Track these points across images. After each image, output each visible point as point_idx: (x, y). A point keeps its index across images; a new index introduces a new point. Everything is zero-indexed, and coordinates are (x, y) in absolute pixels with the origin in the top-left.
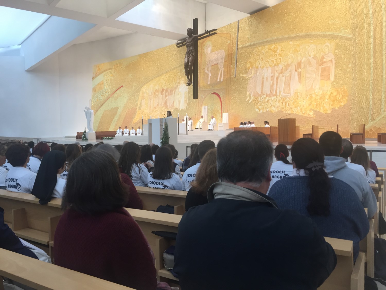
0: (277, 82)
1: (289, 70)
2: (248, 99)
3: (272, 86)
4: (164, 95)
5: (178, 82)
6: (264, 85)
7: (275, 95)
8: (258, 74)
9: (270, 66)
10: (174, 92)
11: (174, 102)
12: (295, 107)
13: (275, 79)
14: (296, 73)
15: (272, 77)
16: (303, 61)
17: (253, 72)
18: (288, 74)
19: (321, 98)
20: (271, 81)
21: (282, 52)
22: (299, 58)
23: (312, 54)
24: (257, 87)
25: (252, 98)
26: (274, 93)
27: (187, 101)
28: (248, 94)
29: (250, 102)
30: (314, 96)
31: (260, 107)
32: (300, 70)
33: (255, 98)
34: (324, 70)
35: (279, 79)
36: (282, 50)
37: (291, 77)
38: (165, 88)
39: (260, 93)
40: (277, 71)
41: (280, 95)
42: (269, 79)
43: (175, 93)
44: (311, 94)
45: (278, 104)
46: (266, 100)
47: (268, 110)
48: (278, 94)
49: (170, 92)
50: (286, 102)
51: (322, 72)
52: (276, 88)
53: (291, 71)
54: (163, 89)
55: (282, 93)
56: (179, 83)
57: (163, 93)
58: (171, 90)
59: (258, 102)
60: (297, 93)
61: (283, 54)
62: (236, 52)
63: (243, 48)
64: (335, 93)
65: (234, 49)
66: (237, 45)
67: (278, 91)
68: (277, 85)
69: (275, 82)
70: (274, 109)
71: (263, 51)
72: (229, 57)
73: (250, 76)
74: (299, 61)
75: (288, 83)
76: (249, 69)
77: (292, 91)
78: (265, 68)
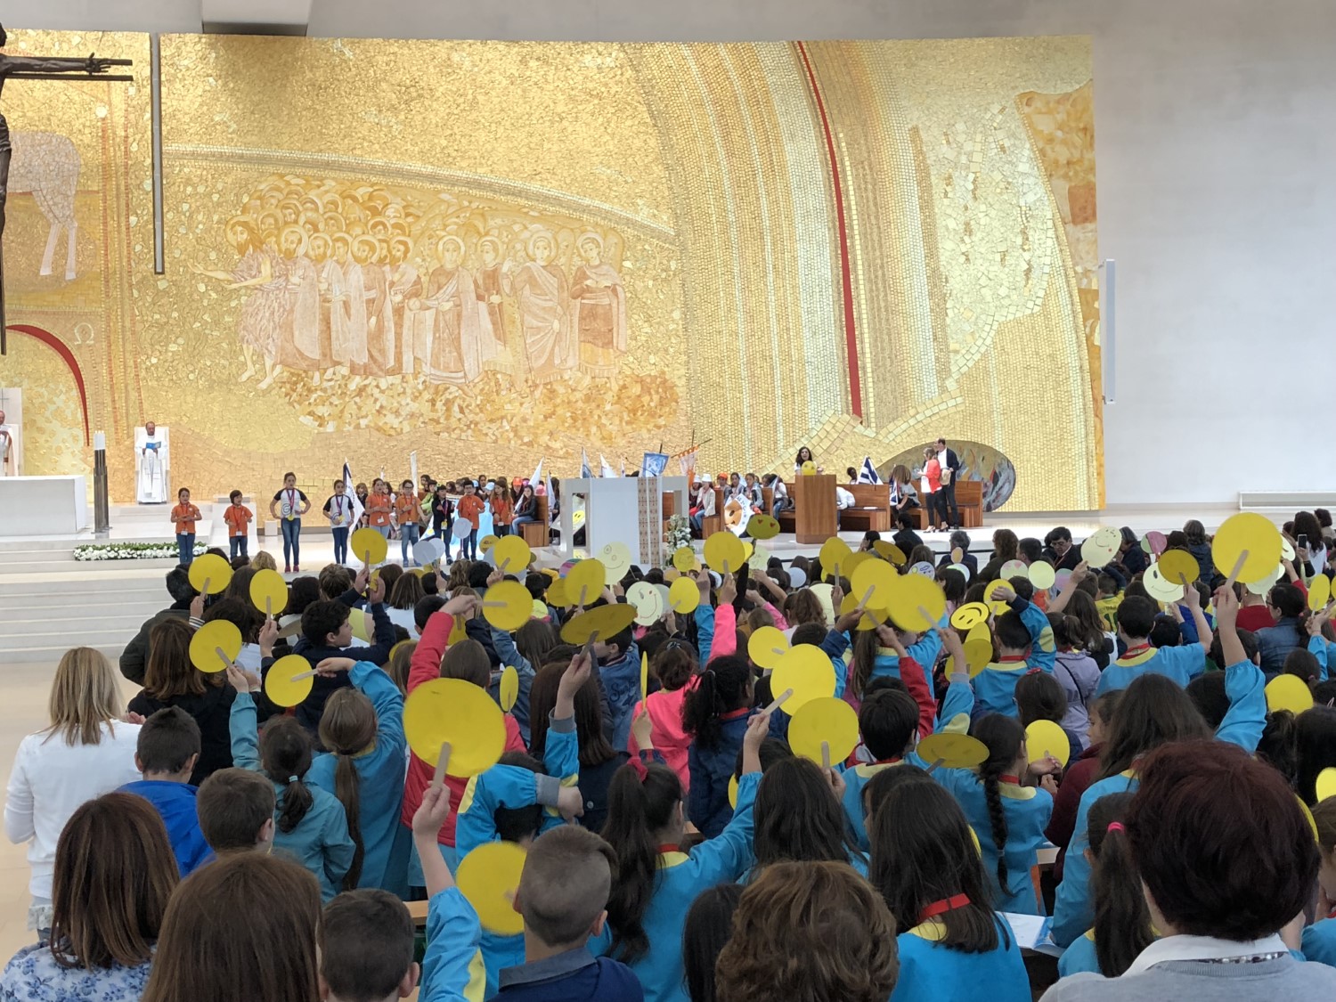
0: (399, 325)
3: (376, 336)
6: (333, 328)
7: (397, 370)
9: (357, 260)
12: (492, 421)
13: (388, 311)
14: (482, 306)
16: (505, 269)
18: (447, 306)
19: (588, 399)
20: (369, 319)
21: (410, 219)
23: (542, 255)
24: (296, 333)
26: (391, 363)
30: (561, 390)
31: (322, 410)
33: (293, 374)
34: (589, 314)
35: (408, 315)
36: (408, 215)
40: (392, 284)
41: (416, 375)
44: (550, 383)
45: (414, 407)
46: (353, 386)
47: (363, 422)
48: (408, 367)
50: (448, 403)
51: (582, 319)
52: (398, 347)
60: (495, 372)
61: (416, 229)
62: (157, 166)
63: (194, 155)
64: (636, 389)
65: (140, 149)
66: (157, 139)
67: (408, 359)
68: (398, 336)
69: (390, 325)
70: (395, 422)
71: (312, 195)
72: (106, 177)
73: (251, 282)
74: (490, 267)
75: (450, 335)
76: (241, 249)
77: (470, 364)
78: (330, 265)
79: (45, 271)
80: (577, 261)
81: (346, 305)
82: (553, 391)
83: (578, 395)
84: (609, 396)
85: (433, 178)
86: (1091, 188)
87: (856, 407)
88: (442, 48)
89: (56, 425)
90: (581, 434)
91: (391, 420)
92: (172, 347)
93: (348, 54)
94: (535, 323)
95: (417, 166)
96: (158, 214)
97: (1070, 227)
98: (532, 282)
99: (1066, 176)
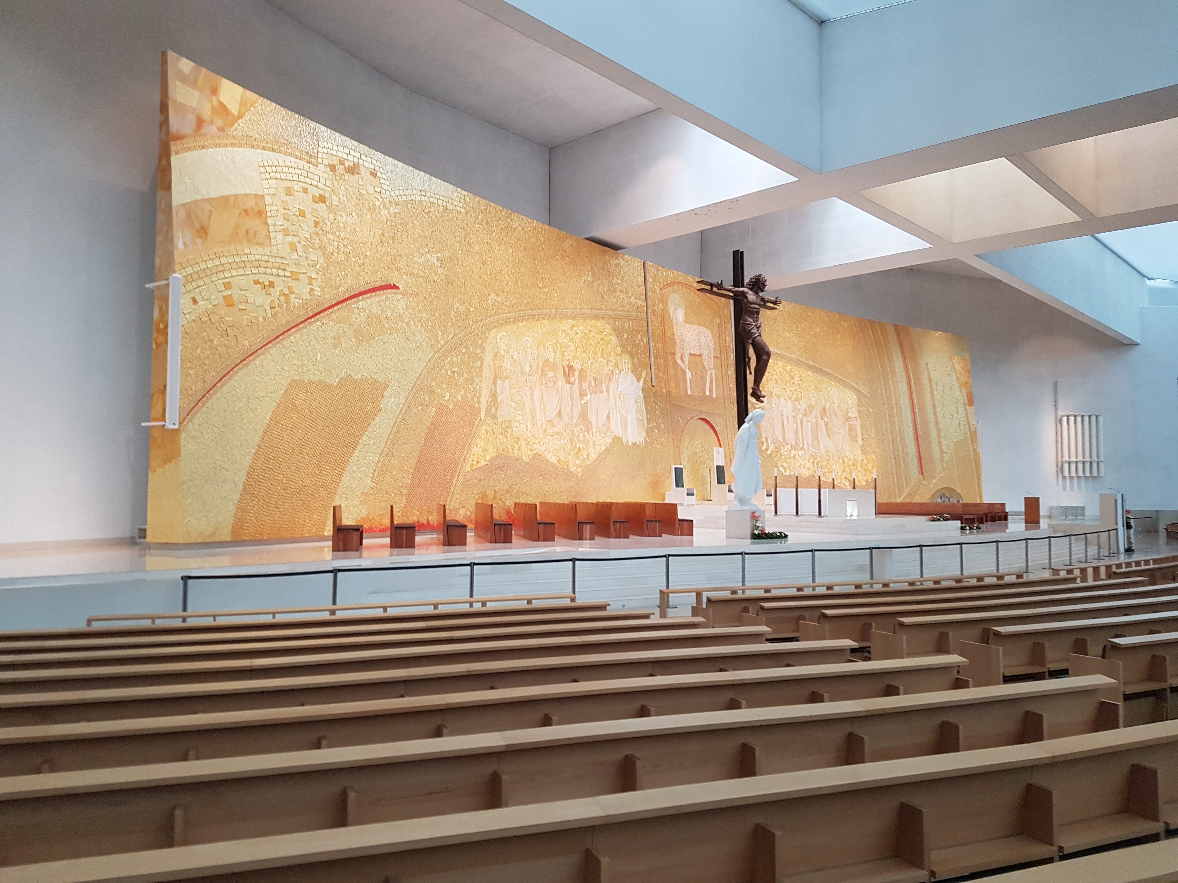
1: (814, 414)
3: (797, 432)
4: (576, 388)
6: (785, 428)
7: (803, 449)
8: (773, 405)
9: (789, 398)
12: (829, 472)
13: (799, 422)
15: (794, 417)
16: (827, 406)
18: (814, 421)
20: (794, 424)
21: (801, 382)
22: (823, 402)
25: (772, 447)
26: (801, 446)
29: (769, 453)
30: (846, 460)
31: (784, 465)
32: (826, 420)
33: (776, 448)
34: (850, 428)
36: (801, 380)
37: (817, 425)
38: (577, 366)
39: (781, 440)
41: (808, 450)
42: (791, 419)
45: (809, 465)
46: (792, 454)
48: (806, 448)
50: (817, 463)
51: (849, 430)
52: (802, 438)
53: (816, 417)
54: (571, 369)
55: (810, 448)
57: (572, 380)
59: (781, 456)
60: (828, 451)
61: (803, 387)
64: (866, 461)
67: (805, 443)
68: (802, 432)
69: (800, 428)
70: (804, 471)
71: (776, 368)
72: (721, 351)
74: (823, 405)
75: (815, 434)
77: (821, 447)
78: (782, 399)
79: (707, 393)
80: (846, 406)
81: (788, 418)
82: (844, 460)
83: (851, 463)
84: (859, 464)
85: (806, 364)
86: (971, 392)
87: (922, 471)
94: (837, 431)
95: (802, 359)
97: (968, 407)
98: (835, 413)
99: (965, 387)
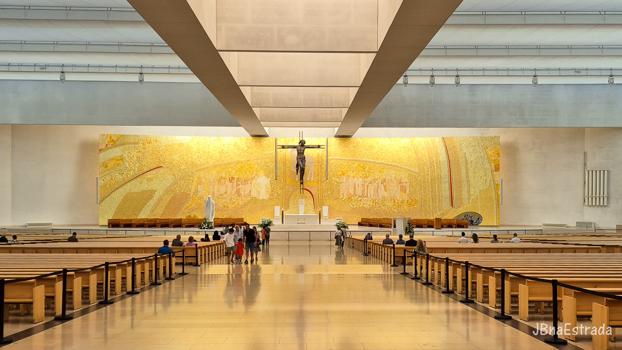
0: (367, 189)
1: (377, 182)
2: (342, 197)
4: (235, 184)
5: (255, 173)
6: (356, 189)
7: (367, 197)
8: (350, 180)
9: (360, 177)
10: (249, 182)
11: (250, 191)
13: (366, 186)
14: (382, 185)
15: (363, 184)
17: (345, 179)
18: (376, 185)
19: (401, 202)
20: (362, 187)
22: (384, 177)
23: (393, 176)
24: (350, 190)
25: (346, 197)
26: (366, 195)
27: (270, 192)
28: (341, 193)
29: (343, 199)
30: (396, 200)
31: (353, 204)
32: (385, 184)
34: (402, 187)
35: (369, 187)
36: (370, 169)
37: (378, 187)
38: (236, 177)
39: (353, 194)
40: (366, 181)
41: (370, 198)
42: (360, 185)
43: (251, 183)
44: (394, 199)
45: (370, 203)
46: (359, 199)
47: (361, 206)
48: (369, 196)
49: (244, 182)
50: (376, 202)
51: (401, 188)
52: (367, 192)
53: (378, 183)
54: (233, 178)
55: (372, 196)
56: (257, 175)
57: (233, 181)
58: (245, 180)
59: (352, 200)
60: (385, 197)
61: (371, 171)
62: (327, 161)
63: (333, 159)
64: (410, 201)
65: (324, 158)
66: (327, 156)
67: (369, 195)
69: (366, 188)
70: (366, 206)
71: (353, 166)
72: (319, 163)
73: (342, 181)
75: (377, 191)
76: (341, 175)
77: (380, 195)
78: (356, 178)
79: (308, 179)
80: (400, 177)
81: (358, 185)
84: (405, 202)
85: (374, 162)
86: (499, 165)
87: (452, 206)
88: (377, 139)
89: (309, 206)
90: (400, 209)
91: (366, 205)
92: (329, 192)
93: (360, 141)
94: (392, 188)
95: (371, 160)
96: (327, 170)
97: (494, 172)
98: (392, 181)
99: (494, 162)
